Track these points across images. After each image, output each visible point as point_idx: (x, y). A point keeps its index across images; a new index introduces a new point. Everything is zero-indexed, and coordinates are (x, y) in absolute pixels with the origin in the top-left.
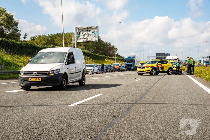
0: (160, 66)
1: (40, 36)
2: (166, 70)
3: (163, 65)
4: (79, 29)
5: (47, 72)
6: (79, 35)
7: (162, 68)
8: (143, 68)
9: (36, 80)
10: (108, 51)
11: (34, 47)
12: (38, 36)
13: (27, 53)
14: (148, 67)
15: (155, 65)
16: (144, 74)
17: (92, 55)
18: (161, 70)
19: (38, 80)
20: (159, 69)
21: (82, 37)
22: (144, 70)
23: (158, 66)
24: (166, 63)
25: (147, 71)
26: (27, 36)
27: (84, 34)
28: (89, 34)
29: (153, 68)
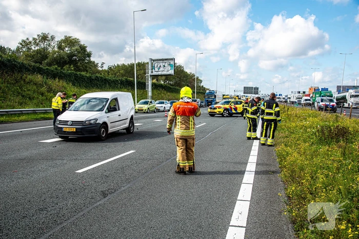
0: (233, 107)
1: (118, 66)
2: (240, 112)
3: (237, 106)
4: (153, 61)
5: (83, 121)
6: (153, 68)
7: (236, 109)
8: (214, 109)
9: (70, 131)
10: (191, 82)
11: (105, 79)
12: (116, 65)
13: (97, 86)
14: (219, 108)
15: (227, 106)
16: (216, 115)
17: (171, 88)
18: (234, 111)
19: (72, 130)
20: (231, 110)
21: (156, 69)
22: (215, 111)
23: (231, 107)
24: (241, 104)
25: (219, 112)
26: (104, 66)
27: (159, 66)
28: (164, 66)
29: (226, 109)
